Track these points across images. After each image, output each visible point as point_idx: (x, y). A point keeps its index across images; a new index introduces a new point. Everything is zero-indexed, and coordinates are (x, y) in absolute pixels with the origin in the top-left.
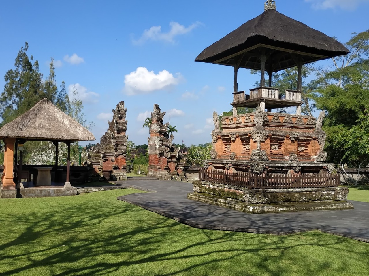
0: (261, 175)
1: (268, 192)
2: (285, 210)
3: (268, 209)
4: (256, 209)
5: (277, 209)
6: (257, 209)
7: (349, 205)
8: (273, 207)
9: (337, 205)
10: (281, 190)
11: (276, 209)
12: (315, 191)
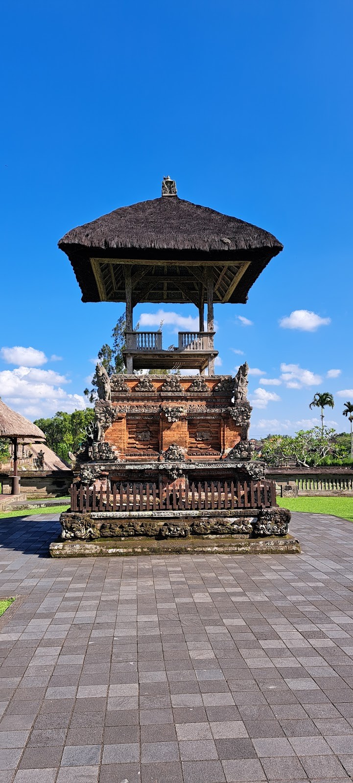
0: (91, 488)
1: (96, 517)
2: (122, 551)
3: (82, 550)
4: (56, 550)
5: (104, 550)
6: (58, 549)
7: (285, 544)
8: (95, 546)
9: (252, 544)
10: (127, 513)
11: (101, 549)
12: (208, 517)
